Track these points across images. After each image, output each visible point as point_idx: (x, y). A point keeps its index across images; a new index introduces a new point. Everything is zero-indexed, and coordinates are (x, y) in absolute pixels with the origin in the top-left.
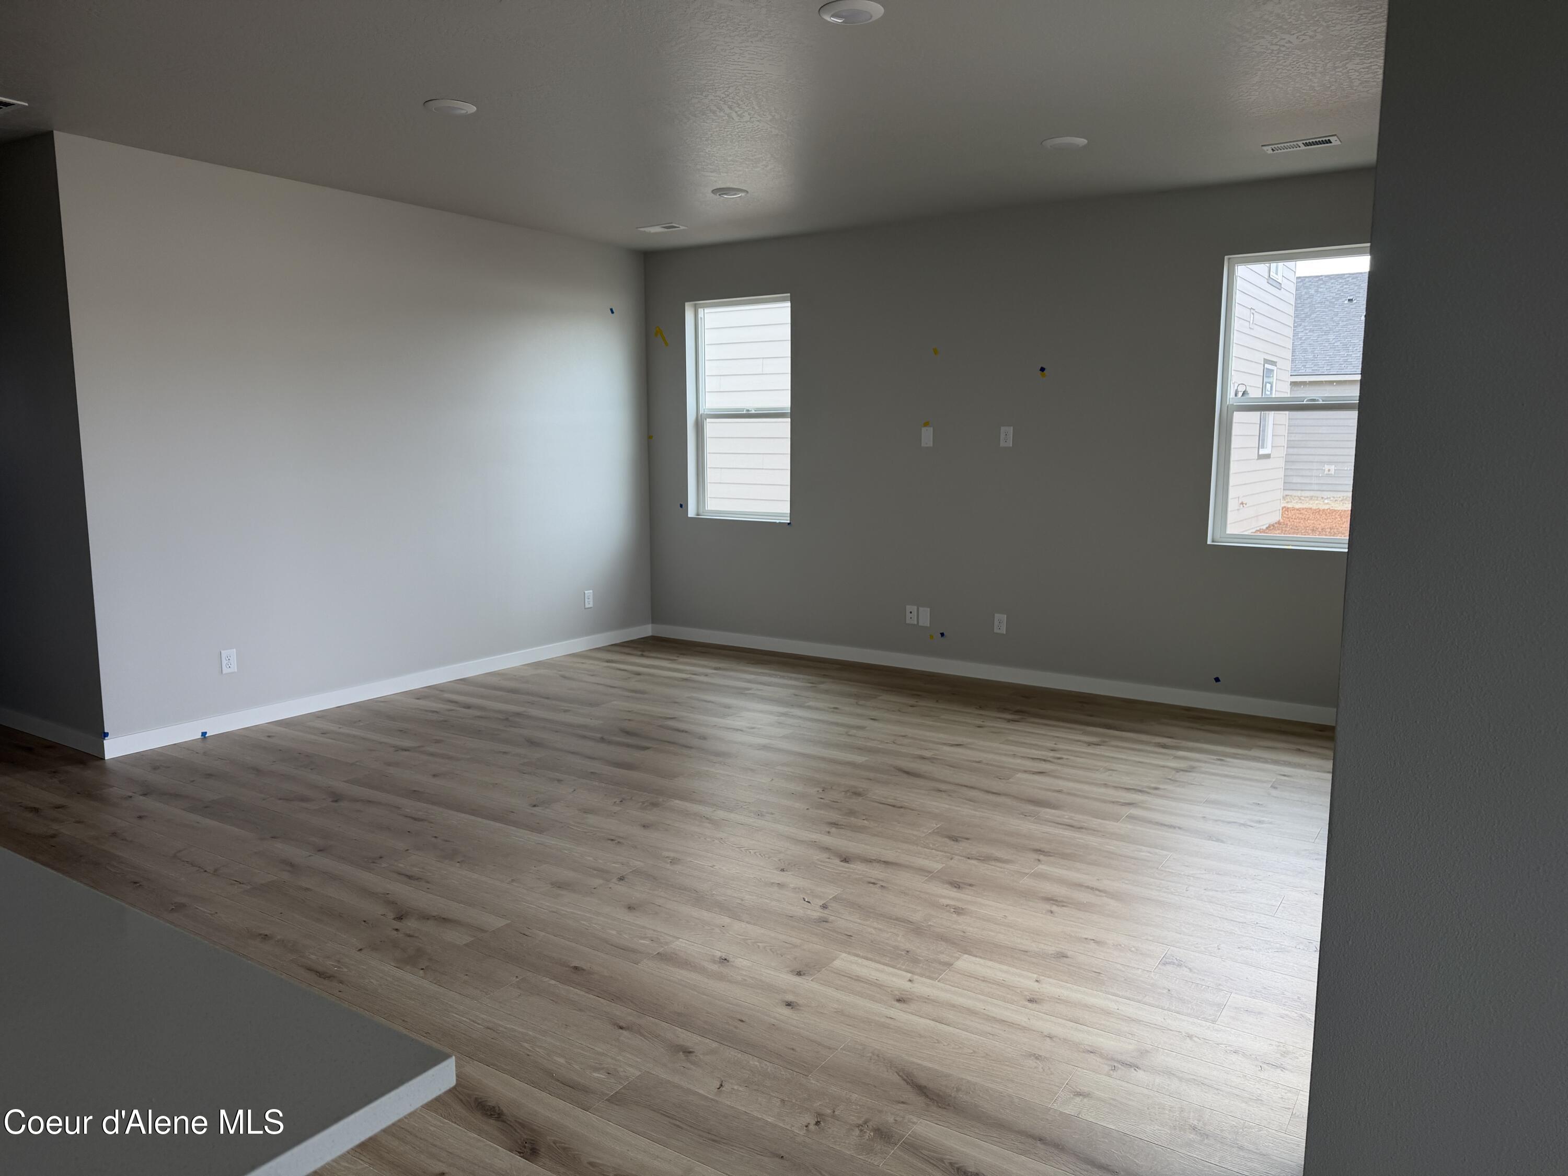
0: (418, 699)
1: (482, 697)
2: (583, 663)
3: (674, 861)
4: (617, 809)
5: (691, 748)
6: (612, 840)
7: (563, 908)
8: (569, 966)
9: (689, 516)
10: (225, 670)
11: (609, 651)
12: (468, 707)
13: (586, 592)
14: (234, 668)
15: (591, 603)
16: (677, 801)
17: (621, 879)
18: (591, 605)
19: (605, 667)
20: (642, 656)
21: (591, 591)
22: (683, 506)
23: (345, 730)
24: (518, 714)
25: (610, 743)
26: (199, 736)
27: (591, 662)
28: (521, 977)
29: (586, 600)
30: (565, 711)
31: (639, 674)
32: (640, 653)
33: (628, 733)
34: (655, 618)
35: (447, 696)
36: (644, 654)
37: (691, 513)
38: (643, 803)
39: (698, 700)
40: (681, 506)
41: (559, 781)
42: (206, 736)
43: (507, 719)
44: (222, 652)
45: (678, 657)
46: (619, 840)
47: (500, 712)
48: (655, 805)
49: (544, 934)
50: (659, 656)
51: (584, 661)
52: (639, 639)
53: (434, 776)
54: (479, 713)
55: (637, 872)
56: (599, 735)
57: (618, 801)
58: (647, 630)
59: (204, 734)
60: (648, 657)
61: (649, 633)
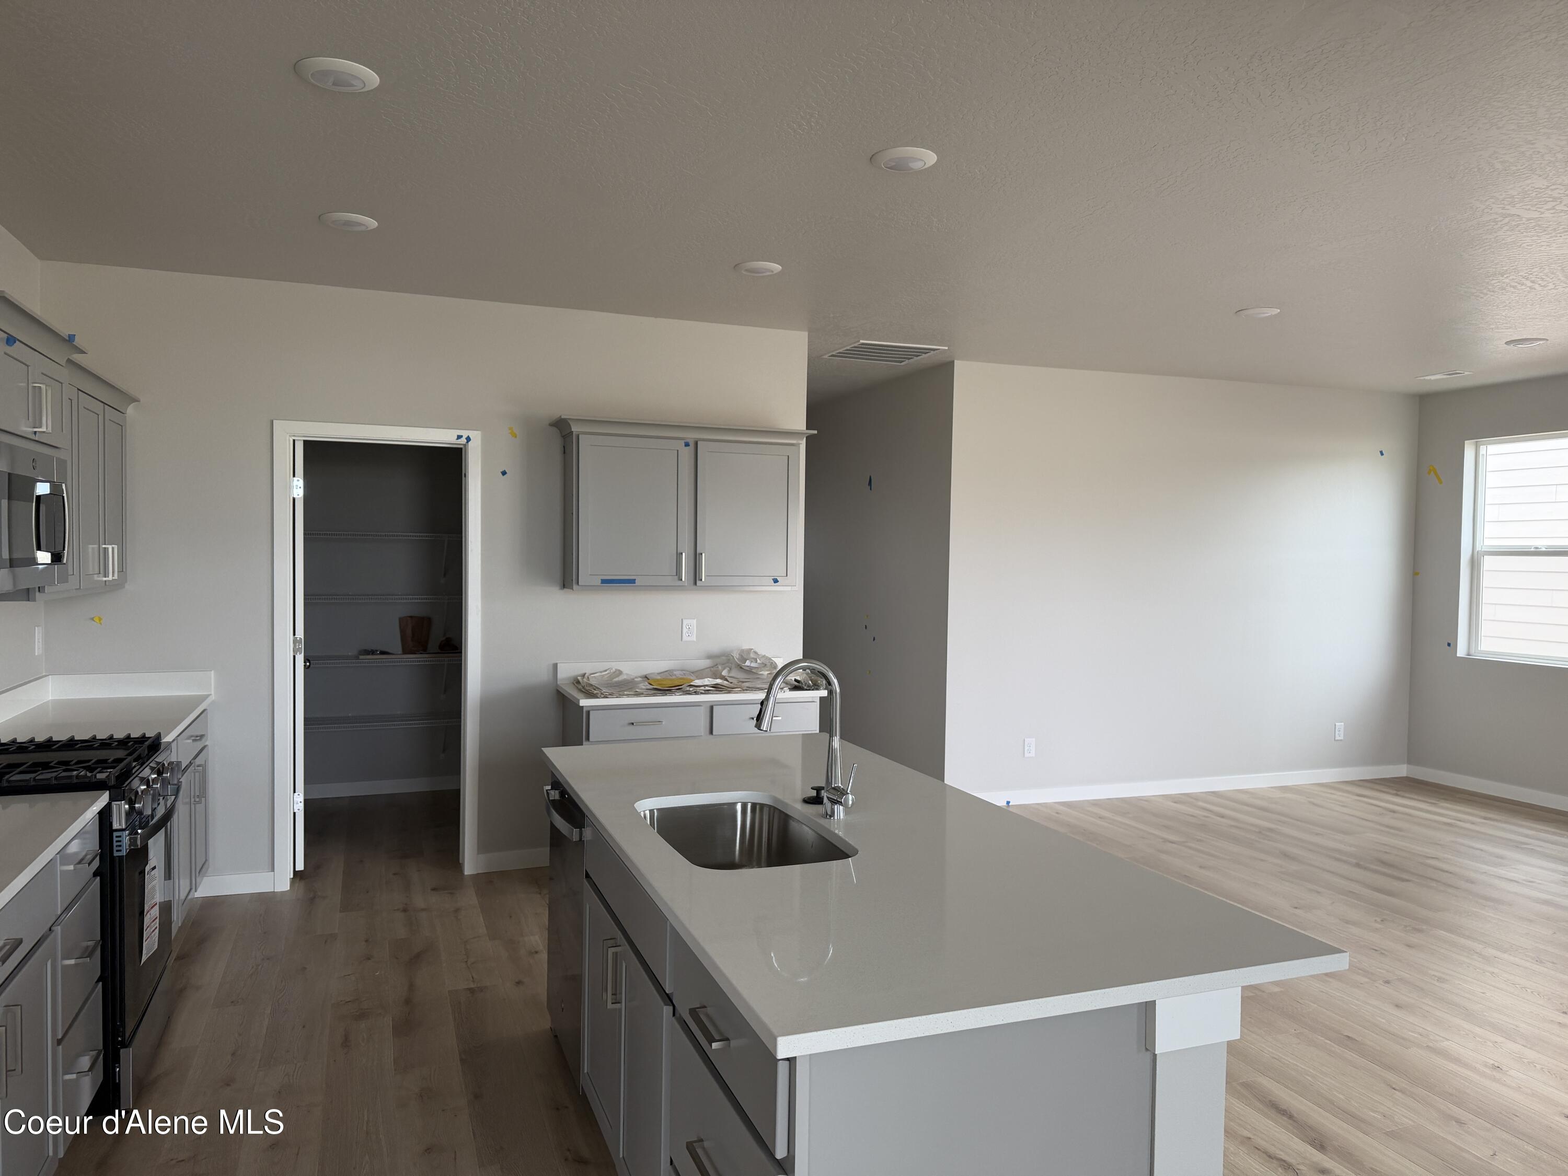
0: (1175, 802)
1: (1234, 810)
2: (1331, 793)
3: (1440, 980)
4: (1378, 926)
5: (1457, 888)
6: (1376, 950)
7: (1330, 991)
8: (1342, 1034)
9: (1459, 655)
10: (1027, 755)
11: (1360, 786)
12: (1223, 817)
13: (1337, 724)
14: (1033, 754)
15: (1342, 735)
16: (1442, 932)
17: (1387, 982)
18: (1341, 738)
19: (1355, 800)
20: (1397, 795)
21: (1343, 724)
22: (1451, 645)
23: (1119, 819)
24: (1271, 830)
25: (1366, 869)
26: (1005, 804)
27: (1340, 794)
28: (1299, 1031)
29: (1337, 733)
30: (1317, 834)
31: (1394, 812)
32: (1395, 792)
33: (1383, 863)
34: (1412, 759)
35: (1201, 804)
36: (1399, 793)
37: (1461, 652)
38: (1406, 926)
39: (1463, 845)
40: (1449, 645)
41: (1318, 892)
42: (1010, 804)
43: (1260, 832)
44: (1026, 739)
45: (1438, 801)
46: (1383, 952)
47: (1252, 825)
48: (1420, 931)
49: (1316, 1006)
50: (1416, 797)
51: (1333, 792)
52: (1392, 778)
53: (1201, 867)
54: (1233, 823)
55: (1401, 980)
56: (1355, 861)
57: (1379, 920)
58: (1402, 770)
59: (1008, 803)
60: (1403, 797)
61: (1404, 774)
